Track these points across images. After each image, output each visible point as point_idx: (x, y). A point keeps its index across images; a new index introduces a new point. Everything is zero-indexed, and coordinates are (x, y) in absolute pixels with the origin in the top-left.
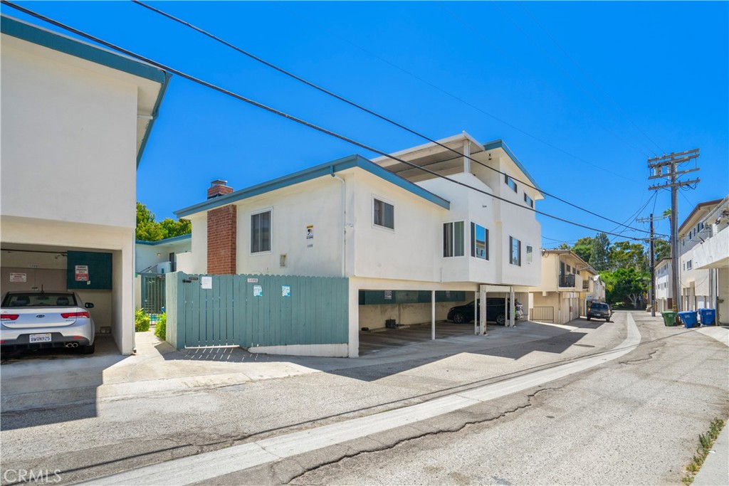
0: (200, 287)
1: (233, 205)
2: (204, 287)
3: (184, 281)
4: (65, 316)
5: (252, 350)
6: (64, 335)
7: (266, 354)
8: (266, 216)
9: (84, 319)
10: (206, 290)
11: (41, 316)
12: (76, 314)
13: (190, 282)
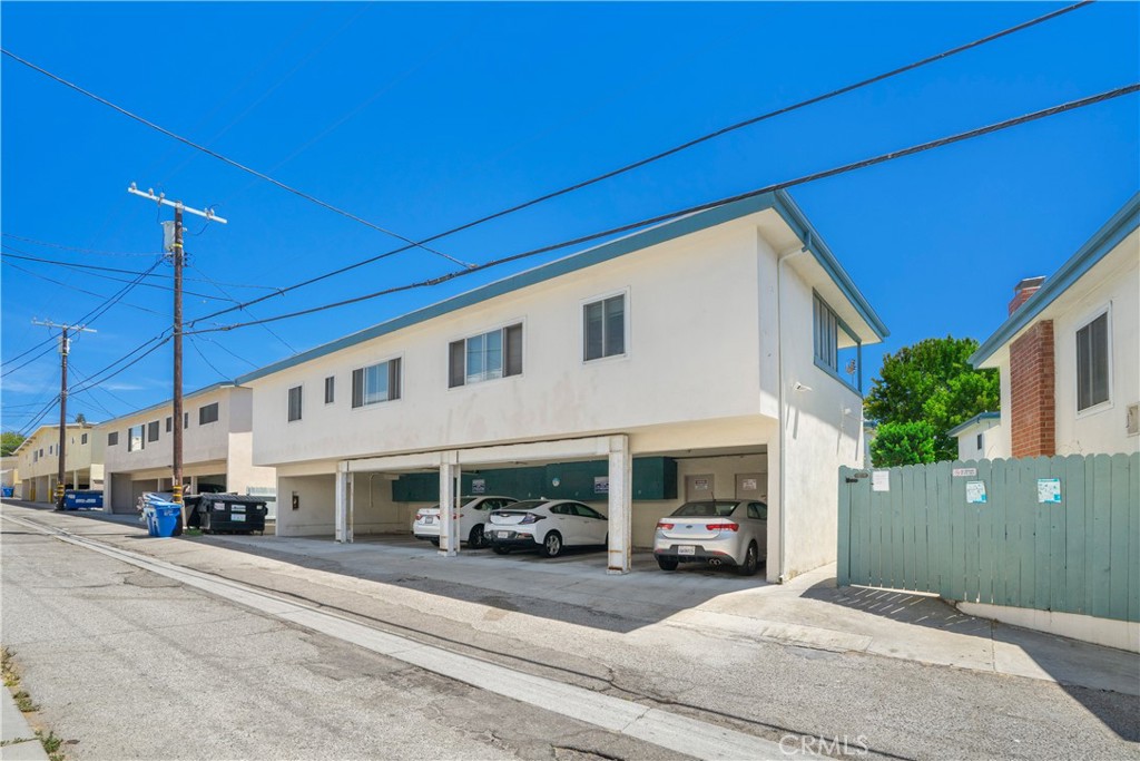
0: (871, 489)
1: (1043, 322)
2: (876, 488)
3: (848, 480)
4: (710, 527)
5: (965, 607)
6: (706, 549)
7: (996, 621)
8: (1100, 325)
9: (730, 532)
10: (879, 493)
11: (689, 527)
12: (721, 526)
13: (856, 481)
